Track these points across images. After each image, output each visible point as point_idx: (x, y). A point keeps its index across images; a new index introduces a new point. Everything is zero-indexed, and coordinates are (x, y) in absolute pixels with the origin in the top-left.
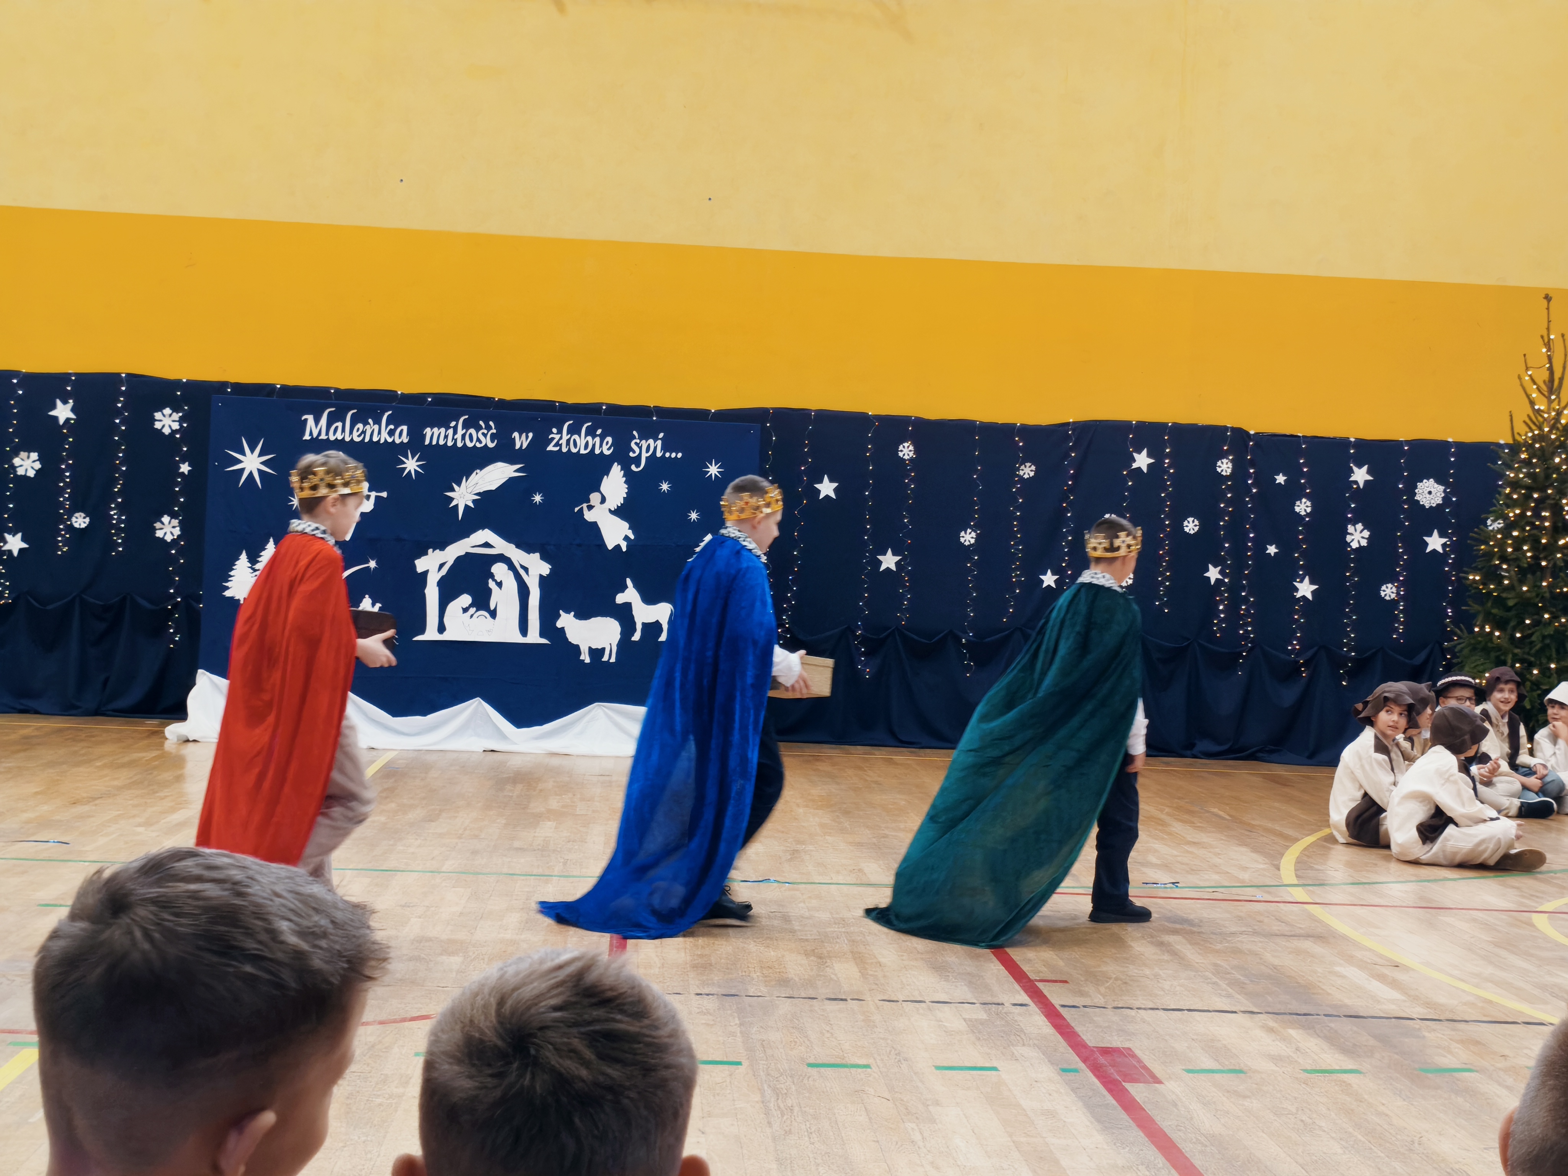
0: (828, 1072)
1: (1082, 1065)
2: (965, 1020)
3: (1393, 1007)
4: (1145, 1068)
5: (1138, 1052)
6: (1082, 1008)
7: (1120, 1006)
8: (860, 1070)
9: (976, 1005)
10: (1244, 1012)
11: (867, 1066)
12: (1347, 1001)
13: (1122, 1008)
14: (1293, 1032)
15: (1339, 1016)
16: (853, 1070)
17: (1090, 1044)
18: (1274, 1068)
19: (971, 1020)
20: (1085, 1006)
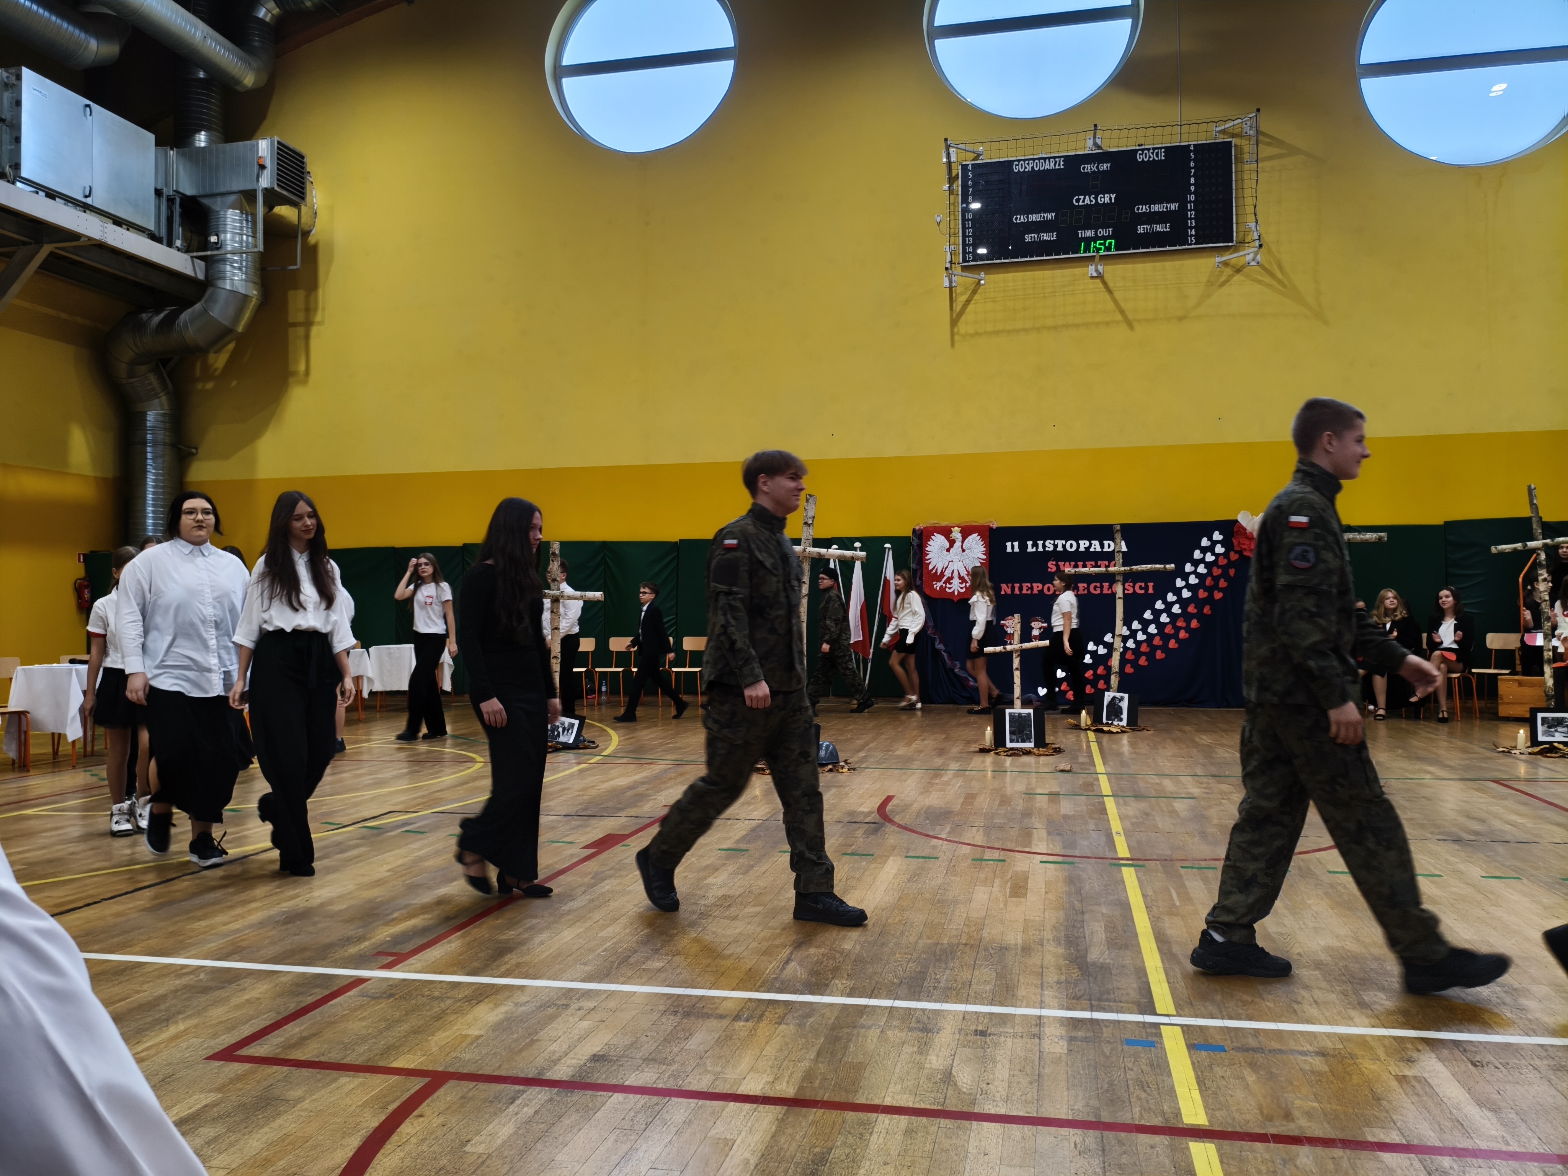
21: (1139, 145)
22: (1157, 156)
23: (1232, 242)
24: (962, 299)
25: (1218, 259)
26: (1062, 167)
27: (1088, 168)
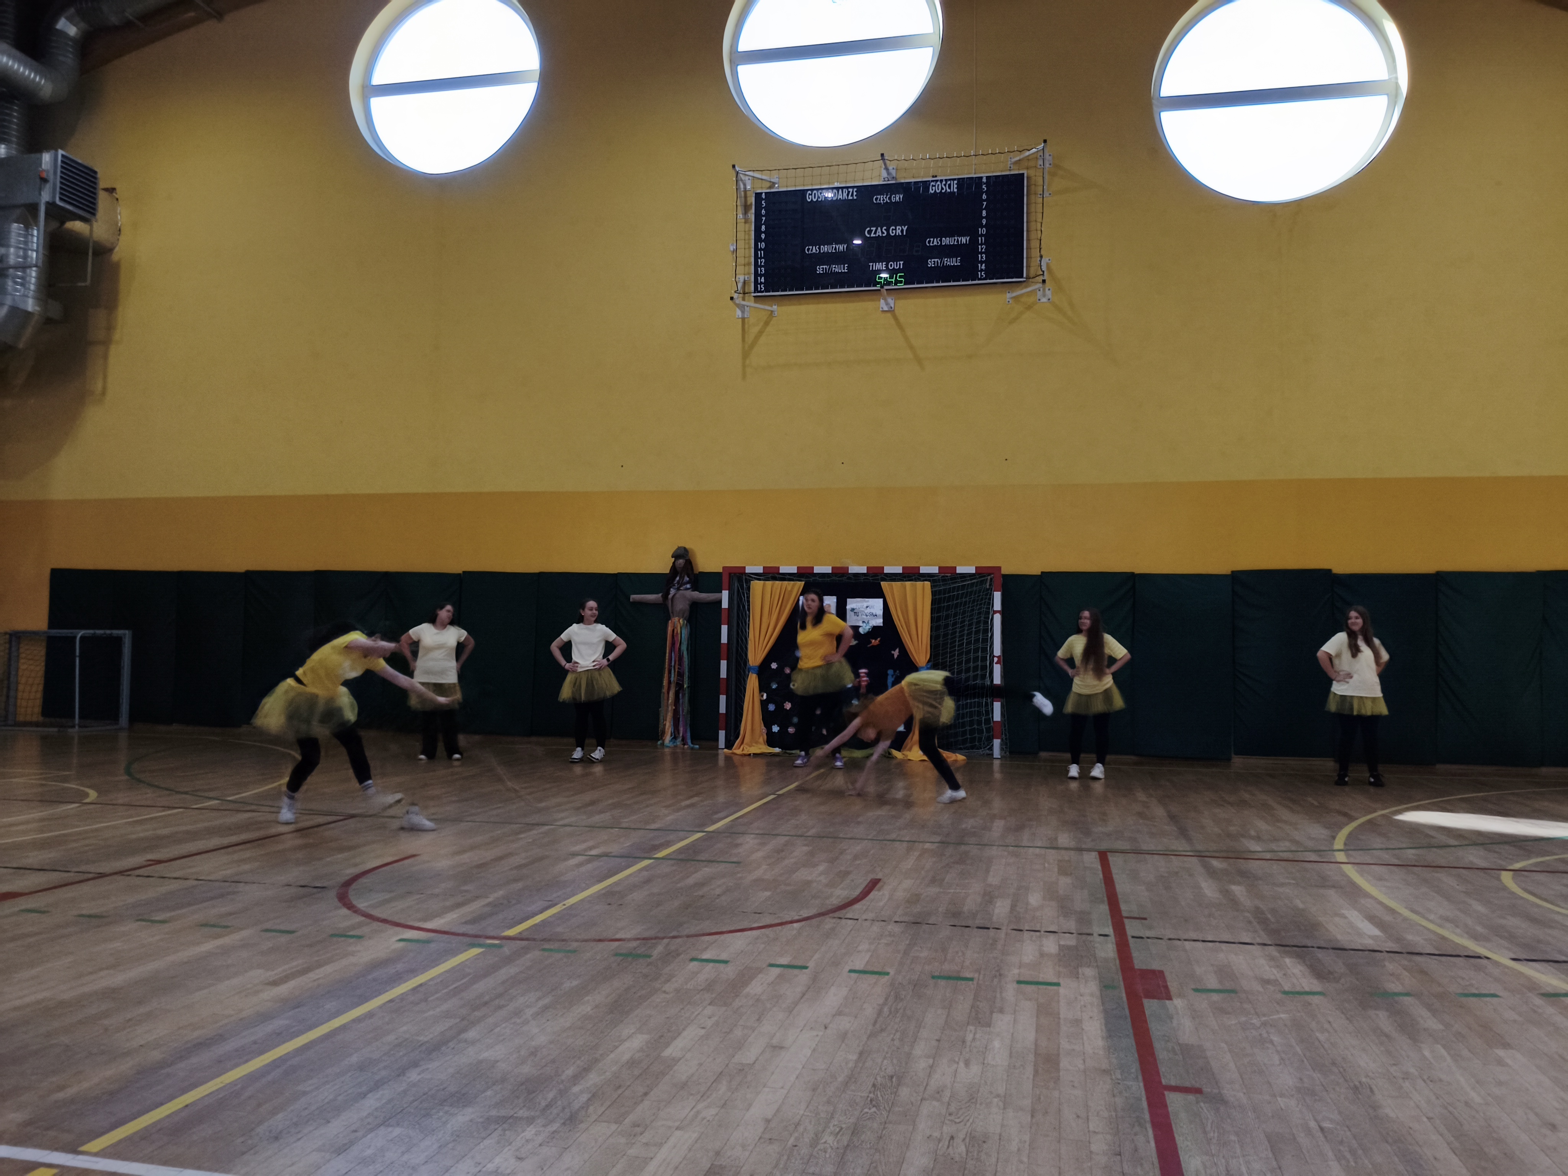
0: (942, 983)
1: (1122, 984)
2: (1059, 945)
3: (1371, 942)
4: (1166, 987)
5: (1167, 974)
6: (1146, 939)
7: (1173, 938)
8: (963, 982)
9: (1074, 935)
10: (1259, 944)
11: (972, 979)
12: (1339, 937)
13: (1174, 939)
14: (1288, 961)
15: (1328, 949)
16: (959, 982)
17: (1136, 967)
18: (1261, 989)
19: (1063, 946)
20: (1148, 938)
21: (933, 177)
22: (950, 188)
23: (1022, 277)
24: (754, 330)
25: (1008, 295)
26: (855, 198)
27: (882, 199)
